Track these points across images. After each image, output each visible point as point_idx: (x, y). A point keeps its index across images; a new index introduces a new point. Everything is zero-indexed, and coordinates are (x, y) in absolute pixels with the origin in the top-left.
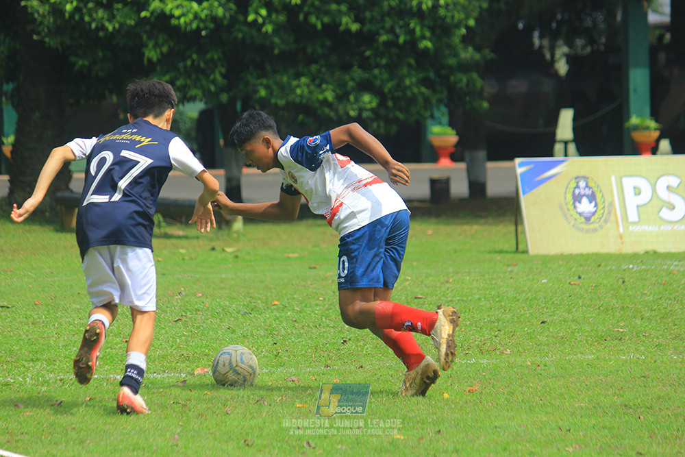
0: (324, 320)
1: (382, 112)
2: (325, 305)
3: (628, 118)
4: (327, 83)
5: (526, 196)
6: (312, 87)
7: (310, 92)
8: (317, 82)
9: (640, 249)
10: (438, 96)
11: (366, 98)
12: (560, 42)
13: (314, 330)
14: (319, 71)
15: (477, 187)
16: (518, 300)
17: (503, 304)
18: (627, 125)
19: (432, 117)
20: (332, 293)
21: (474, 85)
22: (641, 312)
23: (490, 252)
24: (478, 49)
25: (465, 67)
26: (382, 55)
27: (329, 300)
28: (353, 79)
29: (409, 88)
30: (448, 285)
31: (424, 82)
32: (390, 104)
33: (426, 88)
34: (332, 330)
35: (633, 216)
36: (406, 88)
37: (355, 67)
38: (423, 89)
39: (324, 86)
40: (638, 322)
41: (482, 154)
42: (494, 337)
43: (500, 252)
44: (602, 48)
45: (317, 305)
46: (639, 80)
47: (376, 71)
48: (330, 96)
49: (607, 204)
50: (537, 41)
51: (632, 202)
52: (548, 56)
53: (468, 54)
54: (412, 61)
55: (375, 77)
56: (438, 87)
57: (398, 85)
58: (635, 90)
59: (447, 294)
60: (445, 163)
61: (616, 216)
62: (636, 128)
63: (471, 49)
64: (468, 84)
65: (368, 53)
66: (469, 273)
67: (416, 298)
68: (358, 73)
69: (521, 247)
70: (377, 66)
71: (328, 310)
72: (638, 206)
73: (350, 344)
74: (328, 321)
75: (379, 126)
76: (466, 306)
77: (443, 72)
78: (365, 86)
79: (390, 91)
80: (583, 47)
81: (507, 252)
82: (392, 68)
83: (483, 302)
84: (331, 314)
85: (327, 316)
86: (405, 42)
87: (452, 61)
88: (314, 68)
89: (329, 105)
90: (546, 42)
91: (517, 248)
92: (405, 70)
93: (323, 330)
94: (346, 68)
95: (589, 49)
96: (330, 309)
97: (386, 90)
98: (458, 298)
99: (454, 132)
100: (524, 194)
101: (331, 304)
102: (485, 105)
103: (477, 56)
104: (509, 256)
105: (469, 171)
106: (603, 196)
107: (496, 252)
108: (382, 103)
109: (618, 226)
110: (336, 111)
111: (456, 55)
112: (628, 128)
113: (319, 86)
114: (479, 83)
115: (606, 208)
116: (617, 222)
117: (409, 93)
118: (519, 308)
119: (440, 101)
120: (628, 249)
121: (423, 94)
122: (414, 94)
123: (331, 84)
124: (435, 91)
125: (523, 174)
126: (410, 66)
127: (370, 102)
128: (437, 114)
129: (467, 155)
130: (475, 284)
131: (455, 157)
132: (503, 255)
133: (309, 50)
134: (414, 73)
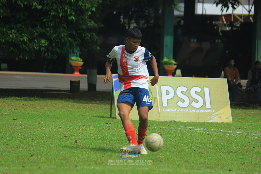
0: (21, 144)
1: (50, 48)
2: (22, 138)
3: (163, 58)
4: (25, 33)
5: (116, 92)
6: (17, 35)
7: (16, 37)
8: (20, 32)
9: (168, 119)
10: (76, 43)
11: (43, 41)
12: (133, 21)
13: (17, 149)
14: (21, 27)
15: (92, 86)
16: (113, 140)
17: (106, 142)
18: (162, 62)
19: (73, 52)
20: (25, 132)
21: (94, 38)
22: (169, 149)
23: (98, 117)
24: (96, 22)
25: (90, 30)
26: (51, 21)
27: (23, 135)
28: (37, 32)
29: (63, 38)
30: (80, 131)
31: (71, 35)
32: (54, 45)
33: (71, 38)
34: (25, 150)
35: (165, 104)
36: (62, 37)
37: (38, 27)
38: (70, 39)
39: (23, 34)
40: (168, 153)
41: (95, 71)
42: (102, 157)
43: (103, 117)
44: (152, 25)
45: (18, 137)
46: (168, 41)
47: (48, 29)
48: (26, 39)
49: (153, 98)
50: (122, 20)
51: (165, 97)
52: (127, 28)
53: (92, 24)
54: (65, 26)
55: (47, 32)
56: (77, 39)
57: (58, 36)
58: (166, 46)
59: (80, 135)
60: (77, 74)
61: (157, 104)
62: (166, 63)
63: (93, 22)
64: (91, 38)
65: (45, 20)
66: (89, 126)
67: (65, 136)
68: (39, 29)
69: (113, 116)
70: (49, 27)
71: (23, 140)
72: (167, 99)
73: (34, 156)
74: (23, 146)
75: (48, 55)
76: (88, 142)
77: (79, 31)
78: (42, 36)
79: (54, 39)
80: (143, 24)
81: (106, 117)
82: (55, 28)
83: (96, 140)
84: (25, 142)
85: (23, 143)
86: (62, 16)
87: (84, 27)
88: (19, 25)
89: (25, 43)
90: (126, 21)
91: (111, 116)
92: (62, 30)
93: (21, 149)
94: (34, 26)
95: (146, 25)
96: (24, 140)
97: (52, 39)
98: (84, 138)
99: (82, 60)
100: (115, 91)
101: (25, 138)
102: (98, 48)
103: (96, 25)
104: (107, 119)
105: (88, 78)
106: (152, 94)
107: (101, 117)
108: (50, 44)
109: (158, 108)
110: (29, 47)
111: (86, 24)
112: (162, 63)
113: (21, 34)
114: (96, 38)
115: (153, 100)
116: (158, 107)
117: (63, 40)
118: (113, 144)
119: (77, 45)
120: (162, 119)
121: (70, 41)
122: (65, 41)
123: (27, 34)
124: (75, 40)
125: (115, 81)
126: (64, 27)
127: (44, 44)
128: (75, 51)
129: (88, 71)
130: (92, 132)
131: (81, 72)
132: (104, 119)
133: (17, 17)
134: (66, 31)
